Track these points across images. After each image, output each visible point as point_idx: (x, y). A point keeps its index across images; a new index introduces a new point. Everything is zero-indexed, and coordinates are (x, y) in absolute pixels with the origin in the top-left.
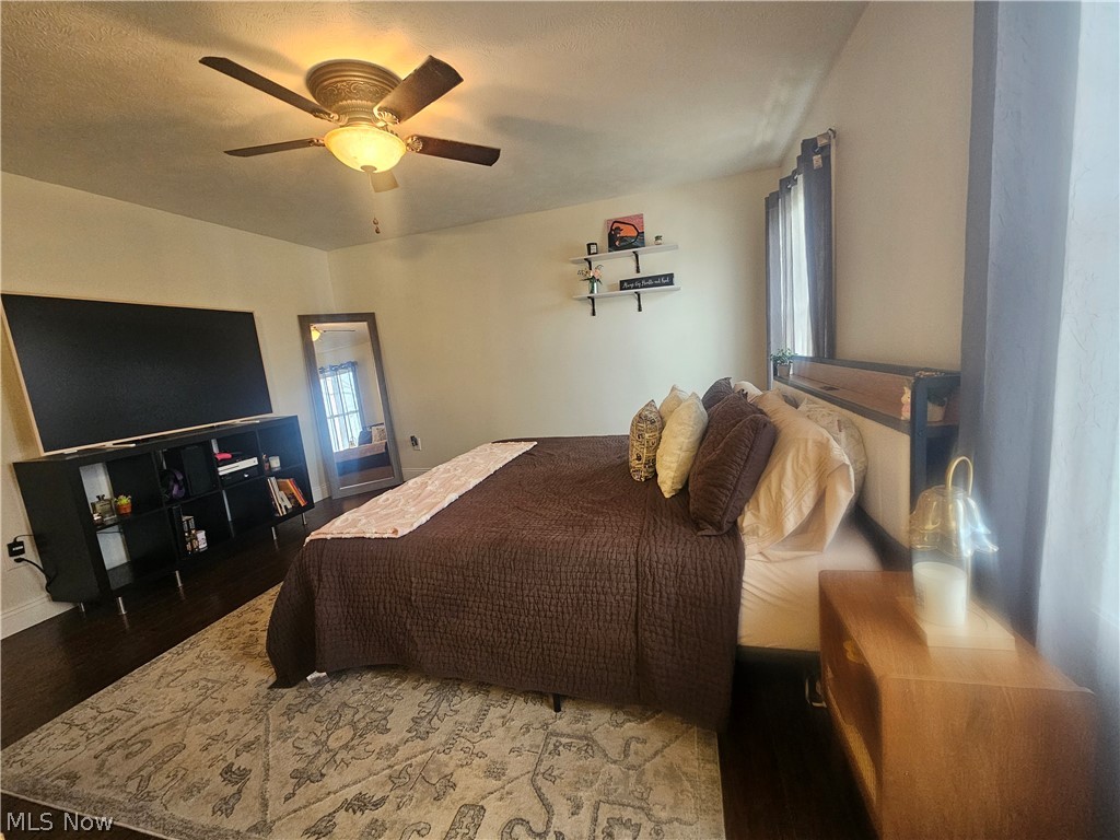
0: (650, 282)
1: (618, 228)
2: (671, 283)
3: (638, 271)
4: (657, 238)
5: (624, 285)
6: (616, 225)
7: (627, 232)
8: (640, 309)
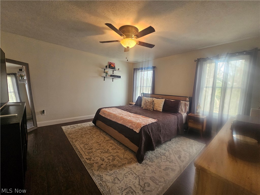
0: (117, 77)
1: (111, 64)
2: (120, 78)
3: (113, 74)
4: (119, 69)
5: (111, 76)
6: (110, 64)
7: (112, 65)
8: (113, 81)
